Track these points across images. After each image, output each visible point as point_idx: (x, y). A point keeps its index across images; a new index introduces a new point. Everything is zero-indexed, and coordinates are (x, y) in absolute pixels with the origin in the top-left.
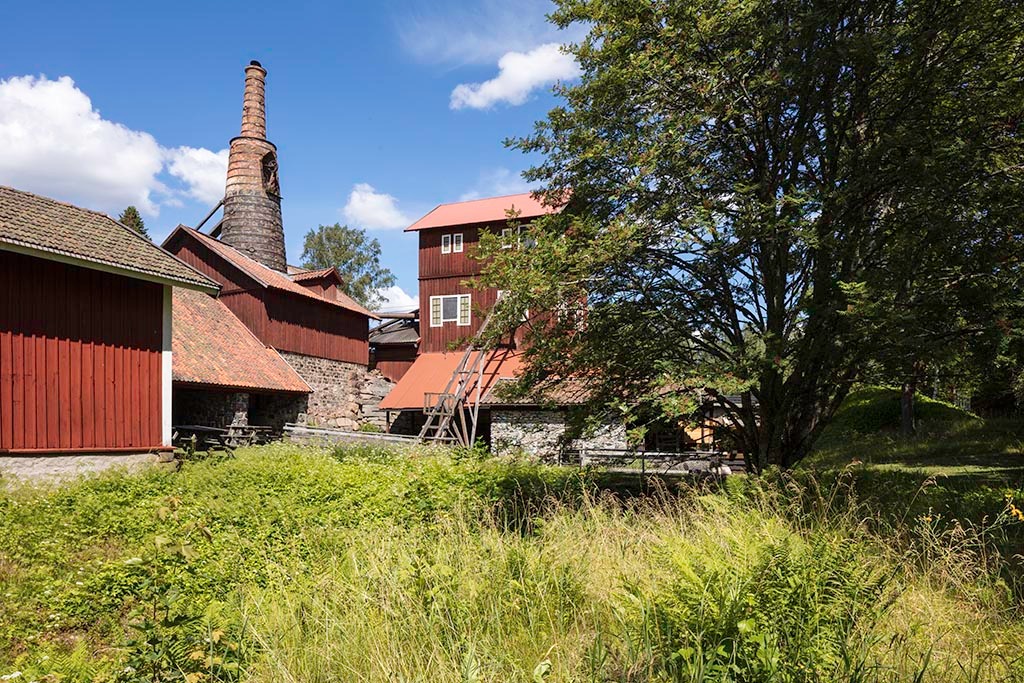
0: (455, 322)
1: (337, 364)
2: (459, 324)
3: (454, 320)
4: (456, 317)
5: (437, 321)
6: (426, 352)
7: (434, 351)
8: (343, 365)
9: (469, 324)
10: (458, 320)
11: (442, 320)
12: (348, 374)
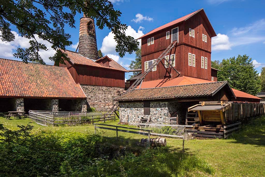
1: (110, 88)
2: (153, 71)
6: (143, 82)
8: (113, 88)
9: (156, 70)
12: (116, 91)
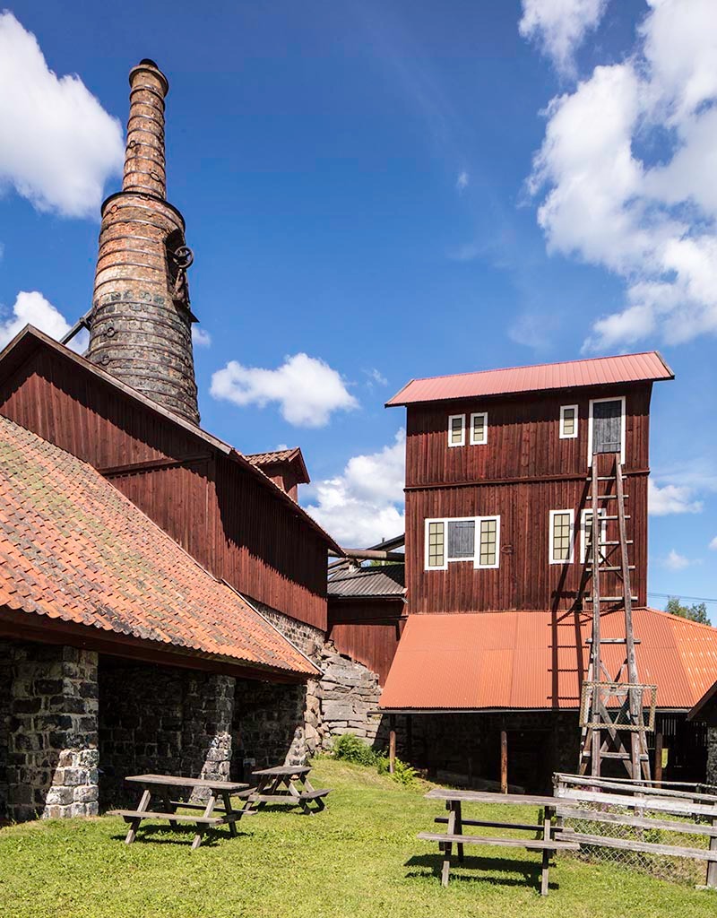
0: (471, 563)
2: (477, 566)
3: (467, 559)
4: (473, 555)
5: (436, 559)
6: (416, 612)
7: (430, 610)
9: (497, 566)
10: (476, 559)
11: (447, 560)
